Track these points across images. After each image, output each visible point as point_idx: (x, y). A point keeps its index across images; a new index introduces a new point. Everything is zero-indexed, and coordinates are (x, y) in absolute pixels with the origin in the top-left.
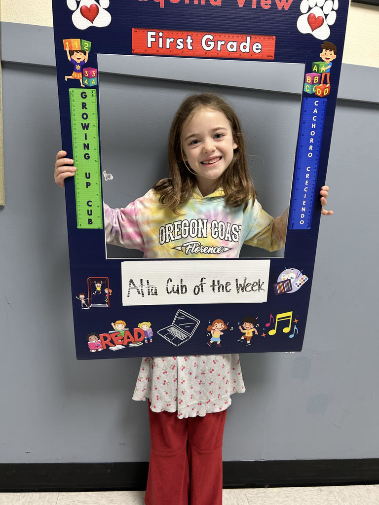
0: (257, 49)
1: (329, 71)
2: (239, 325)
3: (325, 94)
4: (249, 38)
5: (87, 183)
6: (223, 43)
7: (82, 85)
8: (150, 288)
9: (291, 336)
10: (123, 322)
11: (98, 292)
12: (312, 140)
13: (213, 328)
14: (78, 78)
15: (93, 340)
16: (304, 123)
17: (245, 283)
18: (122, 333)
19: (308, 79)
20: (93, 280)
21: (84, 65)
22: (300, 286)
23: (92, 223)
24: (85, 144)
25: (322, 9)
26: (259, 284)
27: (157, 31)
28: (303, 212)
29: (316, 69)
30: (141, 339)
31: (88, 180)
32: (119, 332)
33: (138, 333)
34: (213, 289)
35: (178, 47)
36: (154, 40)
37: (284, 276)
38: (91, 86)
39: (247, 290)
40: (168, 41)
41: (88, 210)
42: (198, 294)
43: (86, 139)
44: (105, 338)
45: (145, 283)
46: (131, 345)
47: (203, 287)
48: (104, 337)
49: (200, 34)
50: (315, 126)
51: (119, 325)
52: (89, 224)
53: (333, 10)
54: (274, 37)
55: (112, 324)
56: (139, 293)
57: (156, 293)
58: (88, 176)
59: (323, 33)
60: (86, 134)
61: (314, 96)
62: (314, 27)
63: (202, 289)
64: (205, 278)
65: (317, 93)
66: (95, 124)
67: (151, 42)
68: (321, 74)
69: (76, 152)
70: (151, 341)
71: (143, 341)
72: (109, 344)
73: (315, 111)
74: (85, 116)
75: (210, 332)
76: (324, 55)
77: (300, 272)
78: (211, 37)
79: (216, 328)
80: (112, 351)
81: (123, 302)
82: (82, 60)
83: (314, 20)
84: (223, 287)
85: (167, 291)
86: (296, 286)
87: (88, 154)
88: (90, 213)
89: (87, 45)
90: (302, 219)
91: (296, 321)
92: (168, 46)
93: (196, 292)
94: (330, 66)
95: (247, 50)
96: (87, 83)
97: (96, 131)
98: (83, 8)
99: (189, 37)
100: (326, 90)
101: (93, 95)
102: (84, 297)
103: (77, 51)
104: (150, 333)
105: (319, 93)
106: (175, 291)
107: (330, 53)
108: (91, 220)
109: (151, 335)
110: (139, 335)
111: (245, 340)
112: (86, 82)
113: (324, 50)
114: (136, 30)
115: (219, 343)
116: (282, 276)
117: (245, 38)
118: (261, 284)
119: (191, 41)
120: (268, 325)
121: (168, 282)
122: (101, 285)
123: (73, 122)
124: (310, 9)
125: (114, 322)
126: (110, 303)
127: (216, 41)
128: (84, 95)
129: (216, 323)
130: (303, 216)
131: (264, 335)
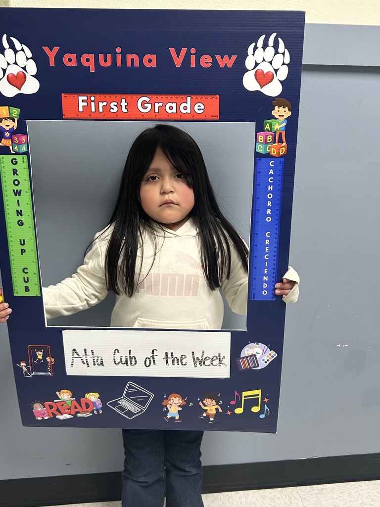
0: (198, 109)
1: (284, 128)
2: (199, 401)
3: (281, 154)
4: (189, 98)
5: (22, 250)
6: (161, 104)
7: (12, 152)
8: (96, 358)
9: (262, 416)
10: (69, 391)
11: (40, 360)
12: (269, 204)
13: (169, 402)
14: (8, 145)
15: (38, 408)
16: (259, 185)
17: (202, 356)
18: (69, 403)
19: (260, 139)
20: (33, 348)
21: (13, 132)
22: (268, 363)
23: (29, 291)
24: (17, 211)
25: (271, 64)
26: (220, 359)
27: (89, 95)
28: (265, 282)
29: (269, 128)
30: (90, 409)
31: (23, 247)
32: (65, 402)
33: (86, 403)
34: (167, 362)
35: (112, 110)
36: (85, 104)
37: (248, 350)
38: (21, 152)
39: (206, 364)
40: (101, 105)
41: (24, 278)
42: (149, 366)
43: (19, 205)
44: (51, 407)
45: (89, 352)
46: (79, 415)
47: (155, 360)
48: (49, 405)
49: (135, 96)
50: (272, 188)
51: (64, 394)
52: (26, 291)
53: (284, 64)
54: (218, 96)
55: (57, 393)
56: (84, 363)
57: (102, 364)
58: (22, 243)
59: (273, 89)
60: (18, 201)
61: (268, 156)
62: (262, 84)
63: (154, 361)
64: (156, 350)
65: (272, 153)
66: (28, 191)
67: (83, 106)
68: (275, 133)
69: (9, 219)
70: (101, 412)
71: (92, 412)
72: (56, 413)
73: (271, 172)
74: (16, 183)
75: (166, 406)
76: (276, 113)
77: (266, 347)
78: (148, 100)
79: (173, 403)
80: (59, 420)
81: (67, 372)
82: (11, 127)
83: (262, 76)
84: (178, 360)
85: (115, 362)
86: (264, 362)
87: (22, 221)
88: (26, 280)
89: (16, 112)
90: (265, 289)
91: (266, 400)
92: (101, 110)
93: (148, 364)
94: (284, 124)
95: (188, 111)
96: (17, 150)
97: (29, 197)
98: (10, 76)
99: (123, 100)
100: (283, 150)
101: (23, 161)
102: (25, 365)
103: (5, 119)
104: (99, 404)
105: (274, 153)
106: (123, 362)
107: (284, 109)
108: (28, 287)
109: (100, 406)
110: (87, 406)
111: (208, 417)
112: (16, 148)
113: (276, 107)
114: (66, 95)
115: (177, 418)
116: (246, 350)
117: (184, 98)
118: (221, 358)
119: (126, 104)
120: (233, 403)
121: (115, 353)
122: (42, 353)
123: (4, 189)
124: (257, 64)
125: (59, 391)
126: (53, 371)
127: (153, 104)
128: (14, 162)
129: (173, 398)
130: (265, 286)
131: (229, 413)
